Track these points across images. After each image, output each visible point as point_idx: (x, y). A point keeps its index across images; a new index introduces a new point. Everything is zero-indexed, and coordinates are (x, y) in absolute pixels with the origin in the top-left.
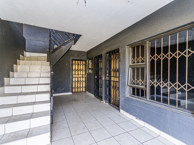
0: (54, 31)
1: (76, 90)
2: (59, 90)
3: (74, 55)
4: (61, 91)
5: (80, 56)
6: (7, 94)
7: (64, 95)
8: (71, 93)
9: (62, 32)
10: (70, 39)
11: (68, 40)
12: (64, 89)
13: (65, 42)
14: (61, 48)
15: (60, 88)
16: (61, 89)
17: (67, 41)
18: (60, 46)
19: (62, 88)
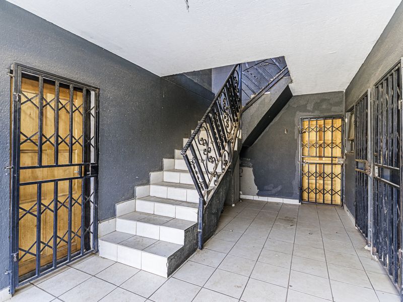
0: (247, 65)
1: (312, 195)
2: (269, 189)
3: (305, 106)
4: (274, 191)
5: (324, 107)
6: (167, 184)
7: (277, 204)
8: (296, 202)
9: (263, 61)
10: (281, 72)
11: (277, 76)
12: (279, 188)
13: (270, 82)
14: (263, 97)
15: (272, 185)
16: (273, 188)
17: (274, 78)
18: (258, 94)
19: (275, 187)
